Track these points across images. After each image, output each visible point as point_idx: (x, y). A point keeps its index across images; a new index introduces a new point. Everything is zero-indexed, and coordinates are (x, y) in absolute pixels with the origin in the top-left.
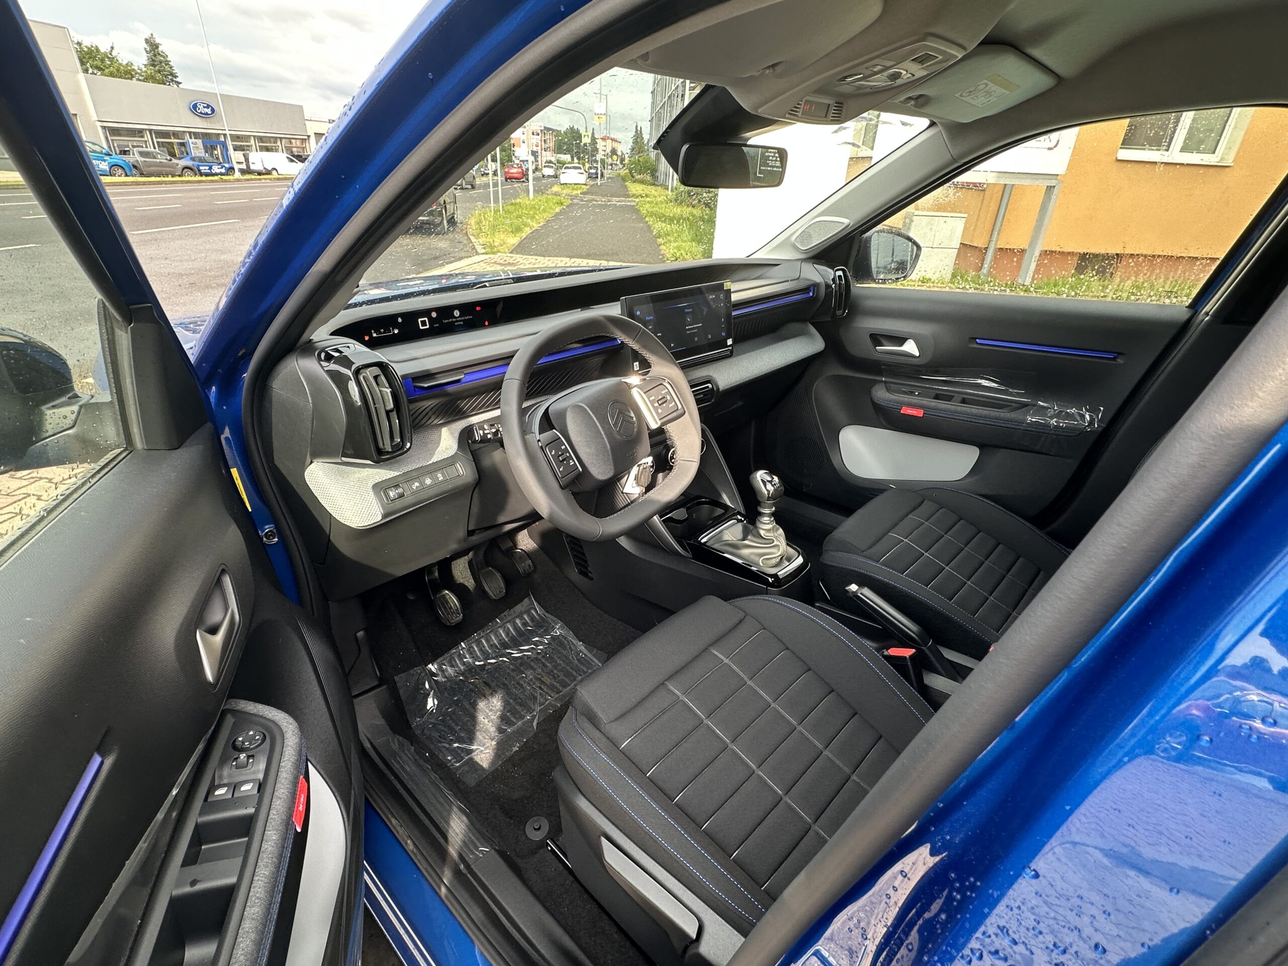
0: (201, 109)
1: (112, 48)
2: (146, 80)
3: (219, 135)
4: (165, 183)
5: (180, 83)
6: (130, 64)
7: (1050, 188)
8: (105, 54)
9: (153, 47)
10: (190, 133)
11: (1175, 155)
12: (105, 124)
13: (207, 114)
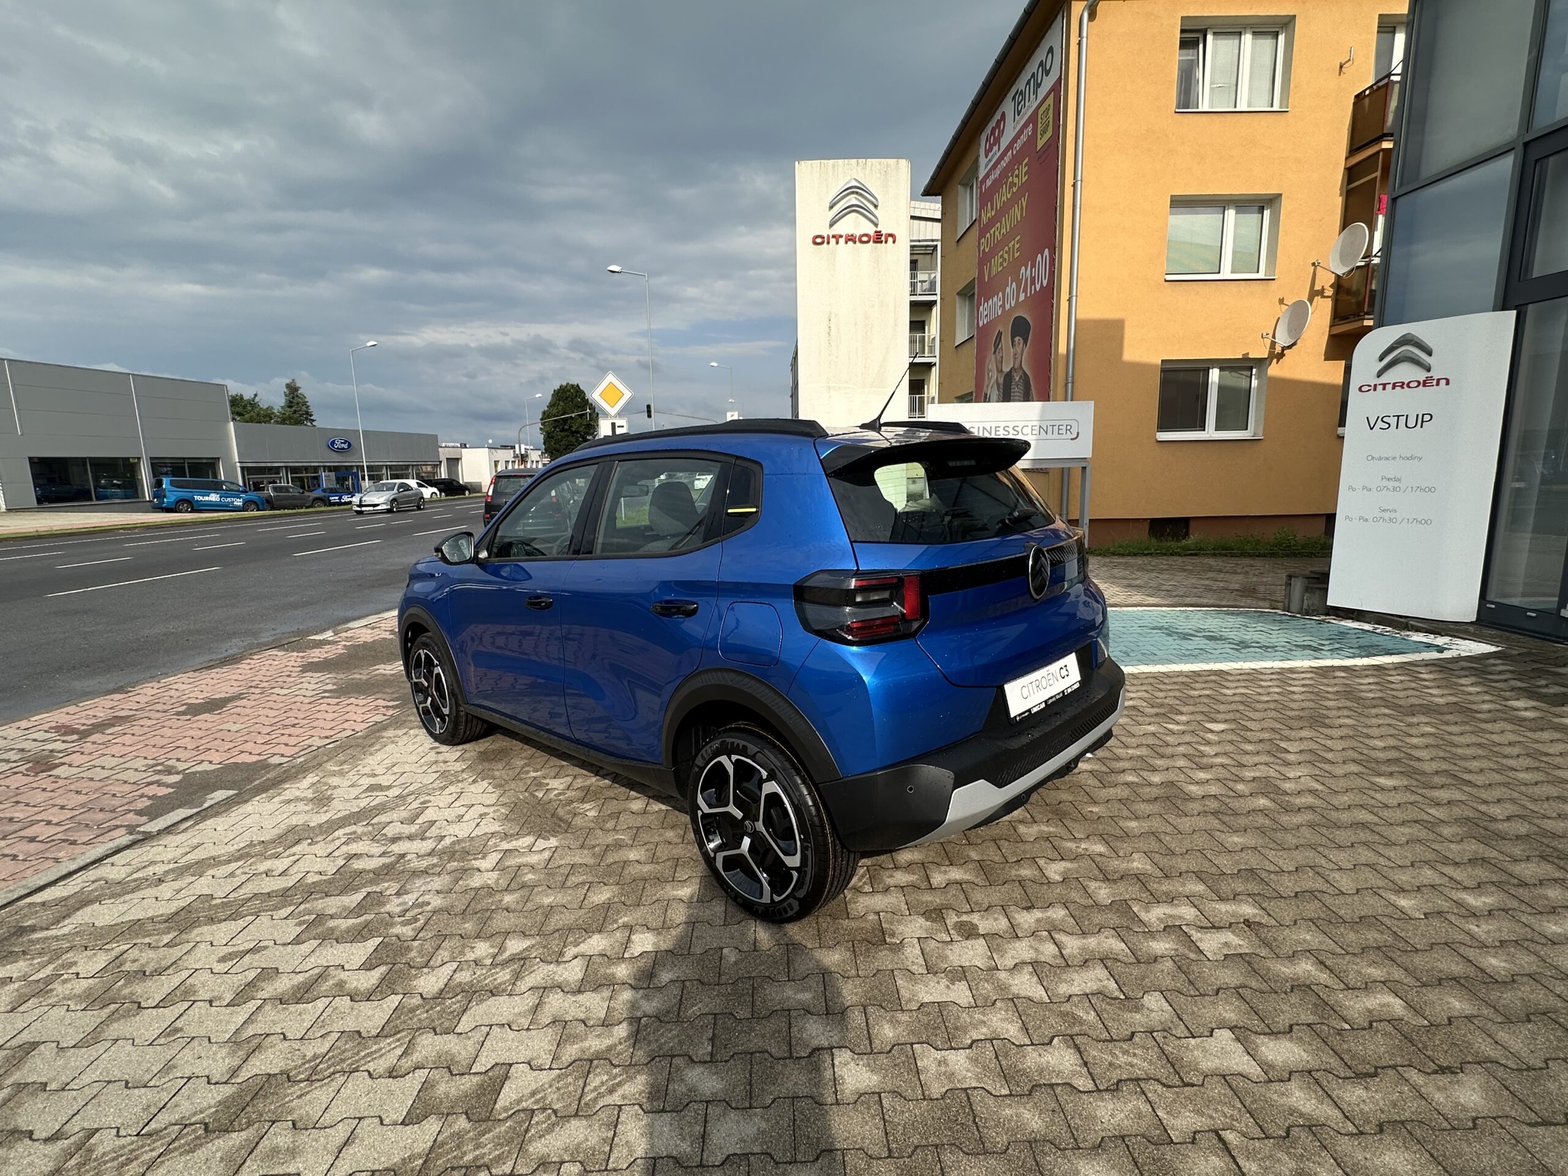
0: (338, 444)
1: (256, 395)
2: (283, 422)
3: (352, 467)
4: (301, 514)
5: (314, 421)
6: (270, 408)
7: (1084, 468)
8: (248, 401)
9: (292, 390)
10: (324, 467)
11: (1210, 433)
12: (245, 465)
13: (344, 449)
